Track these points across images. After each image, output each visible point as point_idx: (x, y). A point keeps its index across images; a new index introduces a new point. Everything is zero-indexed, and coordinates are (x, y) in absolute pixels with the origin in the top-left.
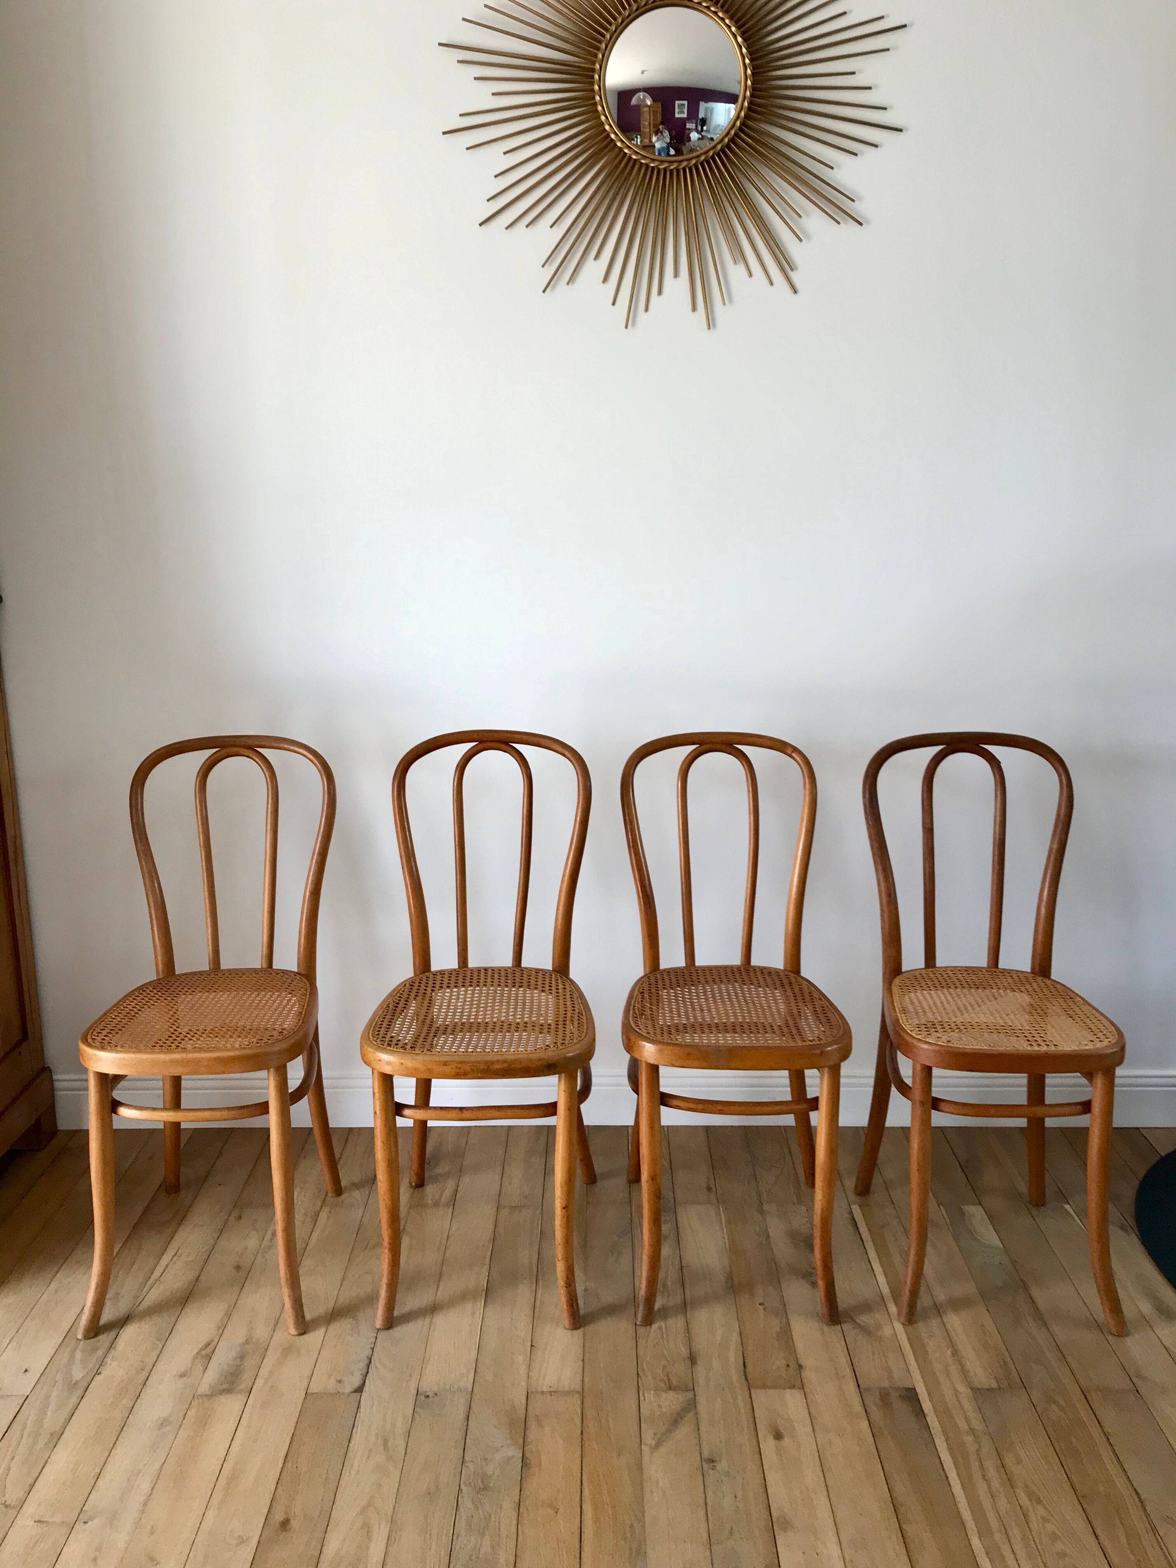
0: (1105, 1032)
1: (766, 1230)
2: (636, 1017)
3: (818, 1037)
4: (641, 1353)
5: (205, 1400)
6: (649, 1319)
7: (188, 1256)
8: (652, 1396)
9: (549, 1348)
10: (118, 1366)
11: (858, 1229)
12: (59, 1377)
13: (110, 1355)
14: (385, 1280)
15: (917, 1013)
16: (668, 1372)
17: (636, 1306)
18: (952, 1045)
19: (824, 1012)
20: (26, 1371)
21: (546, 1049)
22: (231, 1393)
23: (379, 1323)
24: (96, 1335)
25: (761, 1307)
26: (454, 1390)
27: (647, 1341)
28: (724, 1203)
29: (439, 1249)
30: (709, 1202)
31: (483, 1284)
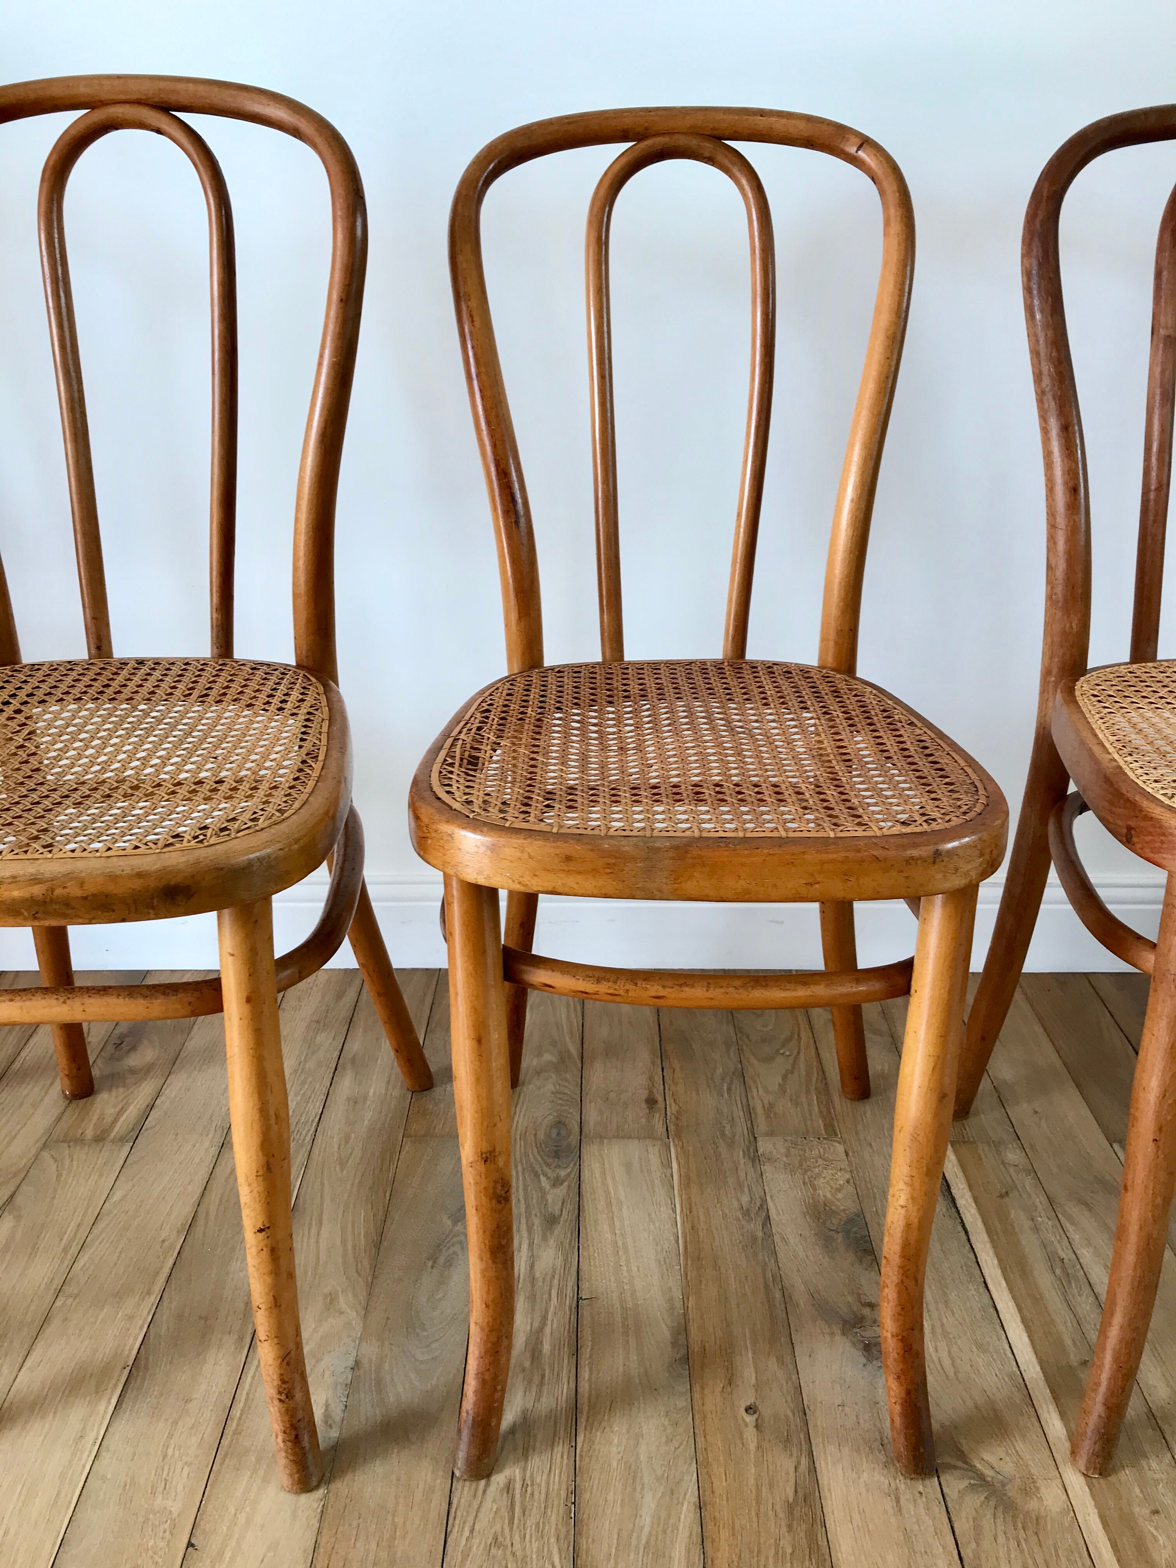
1: (763, 1205)
2: (452, 766)
3: (922, 815)
9: (228, 1555)
11: (953, 1200)
21: (168, 845)
25: (750, 1420)
27: (472, 1531)
28: (679, 1135)
29: (65, 1250)
30: (649, 1135)
31: (131, 1350)
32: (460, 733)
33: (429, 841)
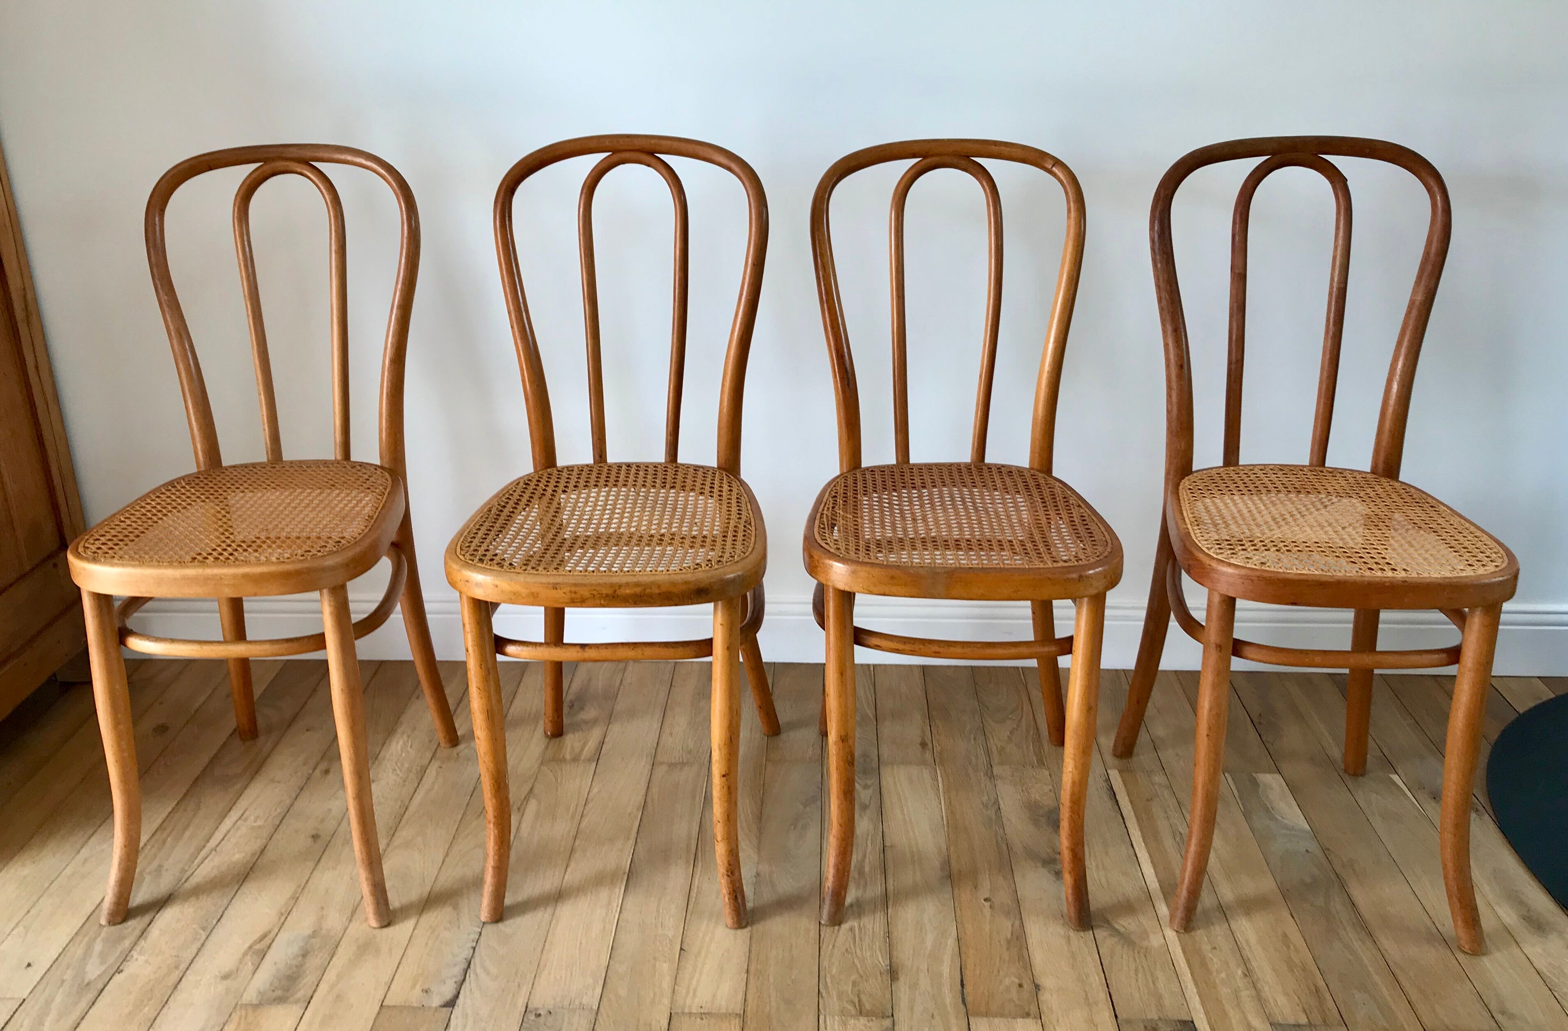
0: (1488, 554)
1: (996, 801)
2: (824, 528)
3: (1075, 557)
4: (825, 963)
5: (250, 1011)
6: (837, 919)
7: (255, 821)
8: (836, 1023)
9: (703, 954)
10: (147, 962)
11: (1117, 801)
12: (68, 976)
13: (138, 948)
14: (491, 863)
15: (1216, 525)
16: (859, 991)
17: (822, 900)
18: (1268, 569)
19: (1085, 523)
20: (29, 965)
21: (695, 569)
22: (284, 1002)
23: (484, 915)
24: (124, 920)
25: (987, 904)
26: (575, 1007)
27: (834, 946)
28: (942, 763)
29: (573, 817)
30: (924, 763)
31: (626, 866)
32: (823, 510)
33: (819, 569)
